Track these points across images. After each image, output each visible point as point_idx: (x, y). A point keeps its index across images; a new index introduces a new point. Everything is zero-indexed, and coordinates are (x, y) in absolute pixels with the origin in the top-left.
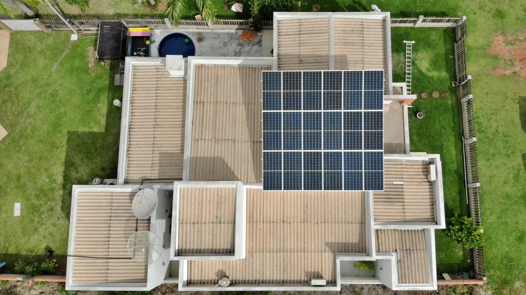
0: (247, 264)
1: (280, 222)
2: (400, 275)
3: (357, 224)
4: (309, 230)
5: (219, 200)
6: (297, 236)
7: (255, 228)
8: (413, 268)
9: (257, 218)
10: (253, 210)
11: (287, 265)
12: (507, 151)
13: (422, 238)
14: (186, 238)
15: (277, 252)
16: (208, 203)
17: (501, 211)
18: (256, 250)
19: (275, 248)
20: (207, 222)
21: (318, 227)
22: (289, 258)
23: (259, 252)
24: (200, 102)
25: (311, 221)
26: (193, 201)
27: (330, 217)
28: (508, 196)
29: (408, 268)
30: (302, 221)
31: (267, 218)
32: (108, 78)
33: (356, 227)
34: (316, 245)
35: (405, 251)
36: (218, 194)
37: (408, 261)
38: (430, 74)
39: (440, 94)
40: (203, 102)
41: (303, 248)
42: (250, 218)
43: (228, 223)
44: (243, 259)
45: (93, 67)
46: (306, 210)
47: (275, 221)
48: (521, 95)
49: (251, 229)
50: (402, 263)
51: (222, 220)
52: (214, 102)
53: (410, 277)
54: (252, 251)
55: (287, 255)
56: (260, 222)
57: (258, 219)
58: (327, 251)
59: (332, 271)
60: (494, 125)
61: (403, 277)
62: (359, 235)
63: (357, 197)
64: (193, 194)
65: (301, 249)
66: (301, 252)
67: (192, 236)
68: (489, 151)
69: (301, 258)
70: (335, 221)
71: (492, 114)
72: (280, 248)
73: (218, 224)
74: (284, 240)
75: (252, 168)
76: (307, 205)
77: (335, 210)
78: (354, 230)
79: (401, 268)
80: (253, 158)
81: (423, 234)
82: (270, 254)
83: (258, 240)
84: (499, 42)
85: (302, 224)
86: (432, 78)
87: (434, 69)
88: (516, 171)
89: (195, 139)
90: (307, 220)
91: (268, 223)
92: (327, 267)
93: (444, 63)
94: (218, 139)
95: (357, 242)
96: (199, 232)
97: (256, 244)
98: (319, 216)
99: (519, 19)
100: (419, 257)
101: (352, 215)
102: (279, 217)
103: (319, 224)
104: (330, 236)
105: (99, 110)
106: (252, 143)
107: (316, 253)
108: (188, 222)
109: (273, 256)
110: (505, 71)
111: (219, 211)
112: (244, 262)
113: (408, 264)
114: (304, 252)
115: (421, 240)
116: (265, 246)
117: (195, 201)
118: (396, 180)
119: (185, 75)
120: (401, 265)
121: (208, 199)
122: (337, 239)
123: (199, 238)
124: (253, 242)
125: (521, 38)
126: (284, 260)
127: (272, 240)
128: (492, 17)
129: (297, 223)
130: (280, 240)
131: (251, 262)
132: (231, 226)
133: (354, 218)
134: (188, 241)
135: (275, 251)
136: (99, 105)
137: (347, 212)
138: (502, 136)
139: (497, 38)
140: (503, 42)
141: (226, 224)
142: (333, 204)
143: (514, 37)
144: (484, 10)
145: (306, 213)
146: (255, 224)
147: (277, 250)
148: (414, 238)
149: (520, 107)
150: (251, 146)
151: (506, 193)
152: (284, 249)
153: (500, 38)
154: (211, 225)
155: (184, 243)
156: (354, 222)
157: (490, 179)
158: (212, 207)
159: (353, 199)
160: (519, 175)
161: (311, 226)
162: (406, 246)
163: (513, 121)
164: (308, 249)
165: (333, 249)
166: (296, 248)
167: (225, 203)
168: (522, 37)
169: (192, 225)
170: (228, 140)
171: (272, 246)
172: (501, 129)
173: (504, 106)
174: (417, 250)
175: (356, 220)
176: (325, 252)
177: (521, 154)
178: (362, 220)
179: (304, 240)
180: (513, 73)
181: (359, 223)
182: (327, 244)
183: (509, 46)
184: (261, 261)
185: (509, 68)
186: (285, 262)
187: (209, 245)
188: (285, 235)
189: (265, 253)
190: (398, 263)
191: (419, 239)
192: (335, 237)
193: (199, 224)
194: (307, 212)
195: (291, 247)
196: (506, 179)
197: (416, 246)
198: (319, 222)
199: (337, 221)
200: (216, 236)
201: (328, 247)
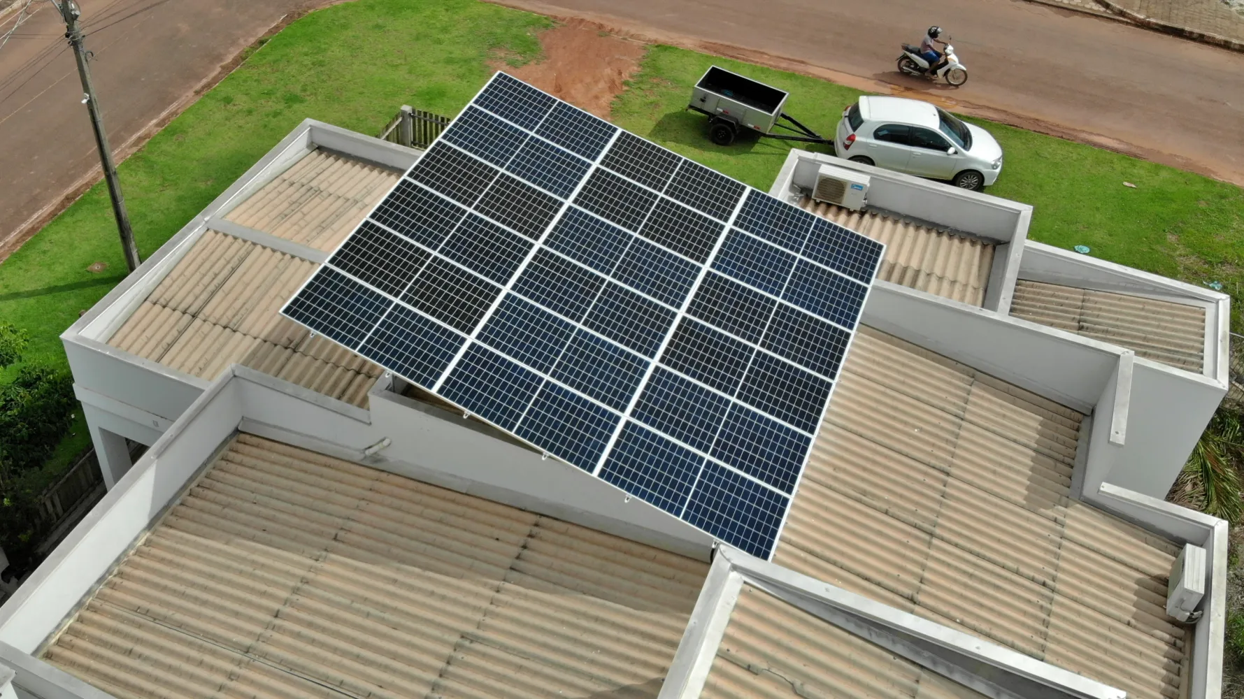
3: (974, 390)
33: (981, 397)
58: (1058, 518)
66: (1051, 601)
70: (947, 441)
76: (862, 492)
95: (1041, 418)
101: (938, 388)
103: (949, 491)
114: (1052, 590)
133: (949, 389)
145: (894, 512)
156: (961, 394)
161: (951, 519)
164: (1041, 572)
165: (1055, 496)
166: (1030, 610)
170: (448, 661)
174: (1081, 308)
175: (958, 387)
176: (1063, 525)
181: (971, 385)
182: (1031, 504)
192: (1008, 468)
194: (889, 504)
197: (1069, 306)
198: (939, 486)
199: (950, 438)
201: (1046, 507)
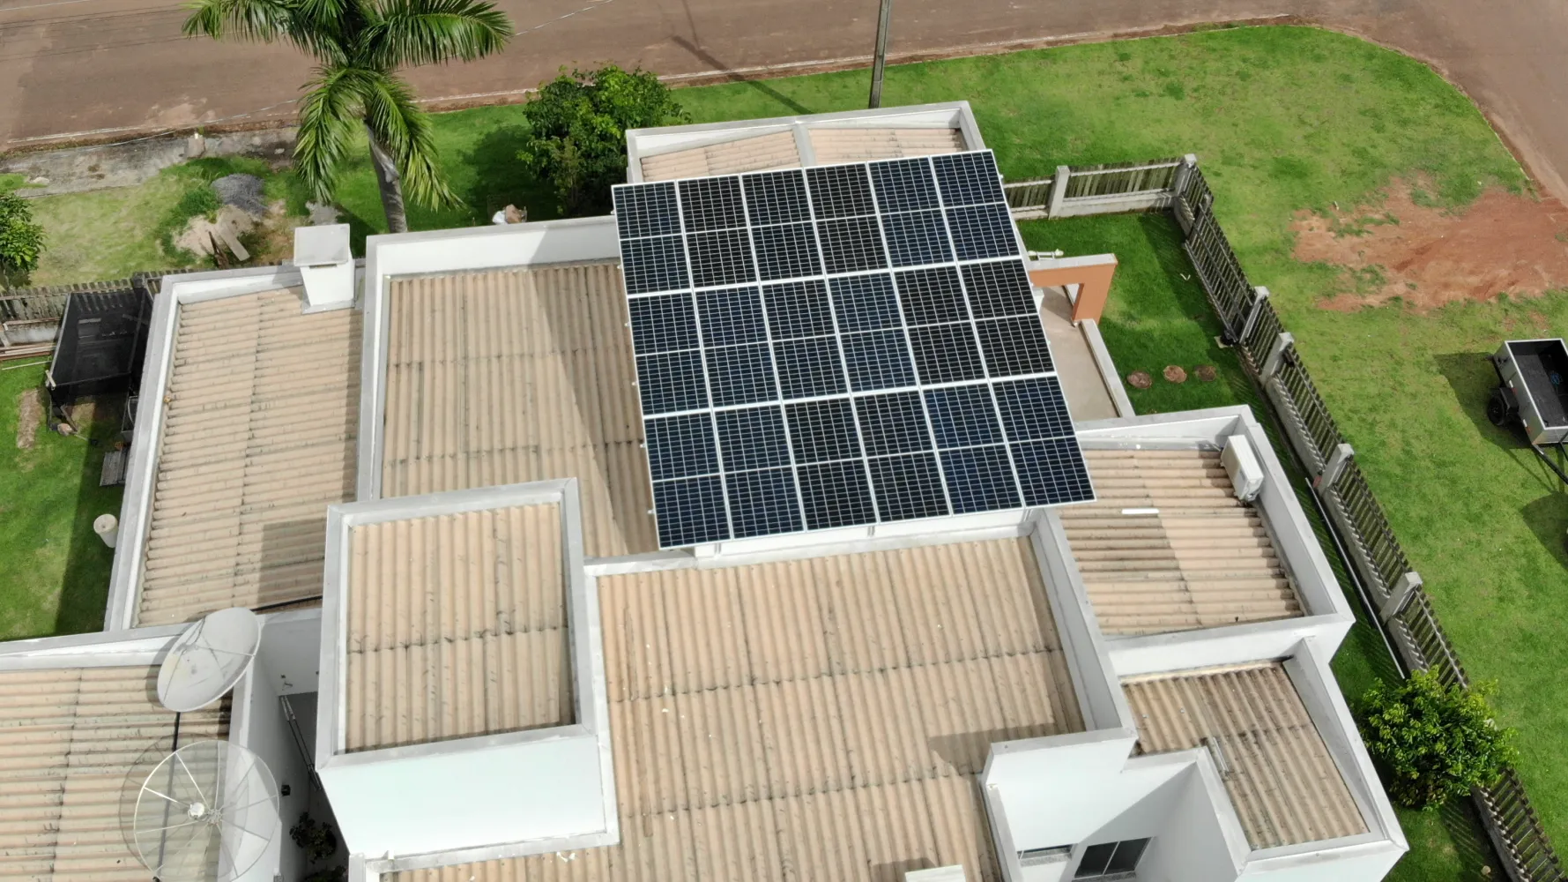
0: (630, 866)
1: (740, 686)
2: (1246, 820)
3: (1033, 656)
4: (857, 700)
5: (502, 550)
6: (815, 728)
7: (644, 719)
8: (1289, 790)
9: (647, 678)
10: (628, 652)
11: (794, 850)
12: (1466, 505)
13: (1285, 690)
14: (379, 705)
15: (744, 802)
16: (459, 565)
17: (1529, 688)
18: (660, 805)
19: (735, 785)
20: (460, 633)
21: (887, 683)
22: (796, 822)
23: (674, 810)
24: (409, 365)
25: (857, 664)
26: (401, 567)
27: (924, 639)
28: (1528, 640)
29: (1269, 792)
30: (824, 667)
31: (686, 674)
32: (81, 467)
33: (1031, 665)
34: (895, 752)
35: (1237, 740)
36: (494, 531)
37: (1260, 770)
38: (1138, 327)
39: (1190, 372)
40: (421, 365)
41: (844, 771)
42: (620, 682)
43: (541, 629)
44: (609, 848)
45: (32, 444)
46: (829, 628)
47: (720, 682)
48: (1441, 352)
49: (629, 723)
50: (1242, 778)
51: (519, 619)
52: (455, 359)
53: (1290, 821)
54: (642, 808)
55: (787, 809)
56: (661, 695)
57: (654, 681)
58: (940, 770)
59: (978, 846)
60: (1394, 439)
61: (1264, 827)
62: (1049, 696)
63: (1005, 555)
64: (401, 543)
65: (838, 780)
66: (839, 790)
67: (402, 691)
68: (1407, 513)
69: (846, 817)
70: (947, 654)
71: (1373, 409)
72: (755, 785)
73: (504, 637)
74: (764, 749)
75: (611, 515)
76: (831, 611)
77: (938, 613)
78: (1027, 679)
79: (1244, 796)
80: (610, 488)
81: (1284, 676)
82: (718, 815)
83: (662, 762)
84: (1316, 231)
85: (826, 680)
86: (1148, 334)
87: (1145, 311)
88: (1524, 561)
89: (395, 461)
90: (841, 663)
91: (693, 695)
92: (955, 836)
93: (1170, 294)
94: (478, 452)
95: (1051, 720)
96: (430, 675)
97: (657, 781)
98: (885, 643)
99: (1351, 174)
100: (1298, 752)
101: (1006, 626)
102: (731, 664)
103: (892, 674)
104: (941, 711)
105: (38, 568)
106: (601, 447)
107: (903, 788)
108: (386, 641)
109: (733, 818)
110: (1364, 297)
111: (502, 587)
112: (616, 860)
113: (1265, 781)
114: (853, 788)
115: (1282, 696)
116: (692, 783)
117: (409, 563)
118: (1128, 502)
119: (355, 300)
120: (1239, 785)
121: (459, 551)
122: (970, 721)
123: (431, 696)
124: (641, 773)
125: (1377, 217)
126: (777, 833)
127: (717, 757)
128: (1270, 175)
129: (805, 679)
130: (751, 751)
131: (644, 857)
132: (553, 639)
133: (1014, 636)
134: (387, 713)
135: (736, 797)
136: (39, 551)
137: (983, 617)
138: (1432, 466)
139: (1305, 223)
140: (1329, 230)
141: (534, 633)
142: (927, 596)
143: (1355, 215)
144: (1240, 165)
145: (831, 639)
146: (642, 704)
147: (743, 795)
148: (1255, 694)
149: (1453, 383)
150: (596, 458)
151: (1521, 630)
152: (770, 787)
153: (1315, 221)
154: (476, 643)
155: (370, 723)
156: (1018, 647)
157: (1448, 595)
158: (474, 577)
159: (996, 567)
160: (1537, 571)
161: (861, 683)
162: (1235, 722)
163: (1447, 423)
164: (864, 771)
165: (963, 759)
166: (816, 774)
167: (524, 560)
168: (1377, 212)
169: (401, 652)
170: (514, 449)
171: (720, 782)
172: (1418, 448)
173: (1401, 384)
174: (1279, 729)
175: (1023, 641)
176: (934, 777)
177: (1515, 510)
178: (1045, 638)
179: (845, 741)
180: (1390, 299)
181: (1037, 652)
182: (935, 744)
183: (1348, 237)
184: (686, 844)
185: (1373, 288)
186: (783, 836)
187: (471, 718)
188: (766, 729)
189: (696, 814)
190: (1224, 781)
191: (1275, 695)
192: (962, 714)
193: (430, 646)
194: (837, 632)
195: (796, 773)
196: (1500, 587)
197: (1274, 719)
198: (889, 664)
199: (954, 656)
200: (500, 681)
201: (942, 756)
